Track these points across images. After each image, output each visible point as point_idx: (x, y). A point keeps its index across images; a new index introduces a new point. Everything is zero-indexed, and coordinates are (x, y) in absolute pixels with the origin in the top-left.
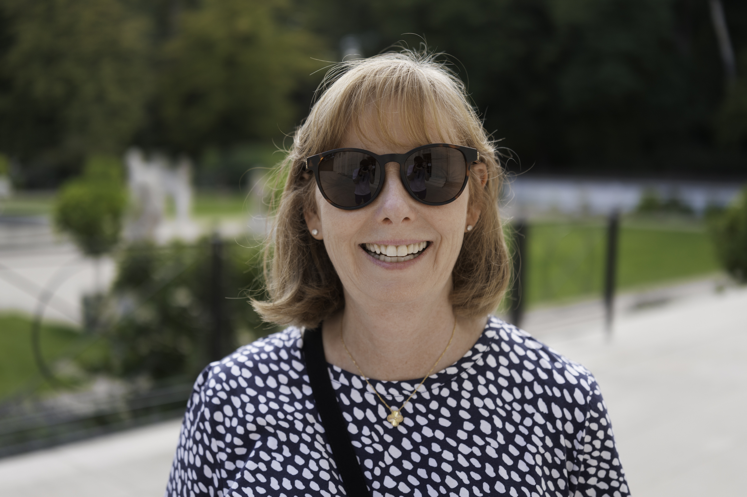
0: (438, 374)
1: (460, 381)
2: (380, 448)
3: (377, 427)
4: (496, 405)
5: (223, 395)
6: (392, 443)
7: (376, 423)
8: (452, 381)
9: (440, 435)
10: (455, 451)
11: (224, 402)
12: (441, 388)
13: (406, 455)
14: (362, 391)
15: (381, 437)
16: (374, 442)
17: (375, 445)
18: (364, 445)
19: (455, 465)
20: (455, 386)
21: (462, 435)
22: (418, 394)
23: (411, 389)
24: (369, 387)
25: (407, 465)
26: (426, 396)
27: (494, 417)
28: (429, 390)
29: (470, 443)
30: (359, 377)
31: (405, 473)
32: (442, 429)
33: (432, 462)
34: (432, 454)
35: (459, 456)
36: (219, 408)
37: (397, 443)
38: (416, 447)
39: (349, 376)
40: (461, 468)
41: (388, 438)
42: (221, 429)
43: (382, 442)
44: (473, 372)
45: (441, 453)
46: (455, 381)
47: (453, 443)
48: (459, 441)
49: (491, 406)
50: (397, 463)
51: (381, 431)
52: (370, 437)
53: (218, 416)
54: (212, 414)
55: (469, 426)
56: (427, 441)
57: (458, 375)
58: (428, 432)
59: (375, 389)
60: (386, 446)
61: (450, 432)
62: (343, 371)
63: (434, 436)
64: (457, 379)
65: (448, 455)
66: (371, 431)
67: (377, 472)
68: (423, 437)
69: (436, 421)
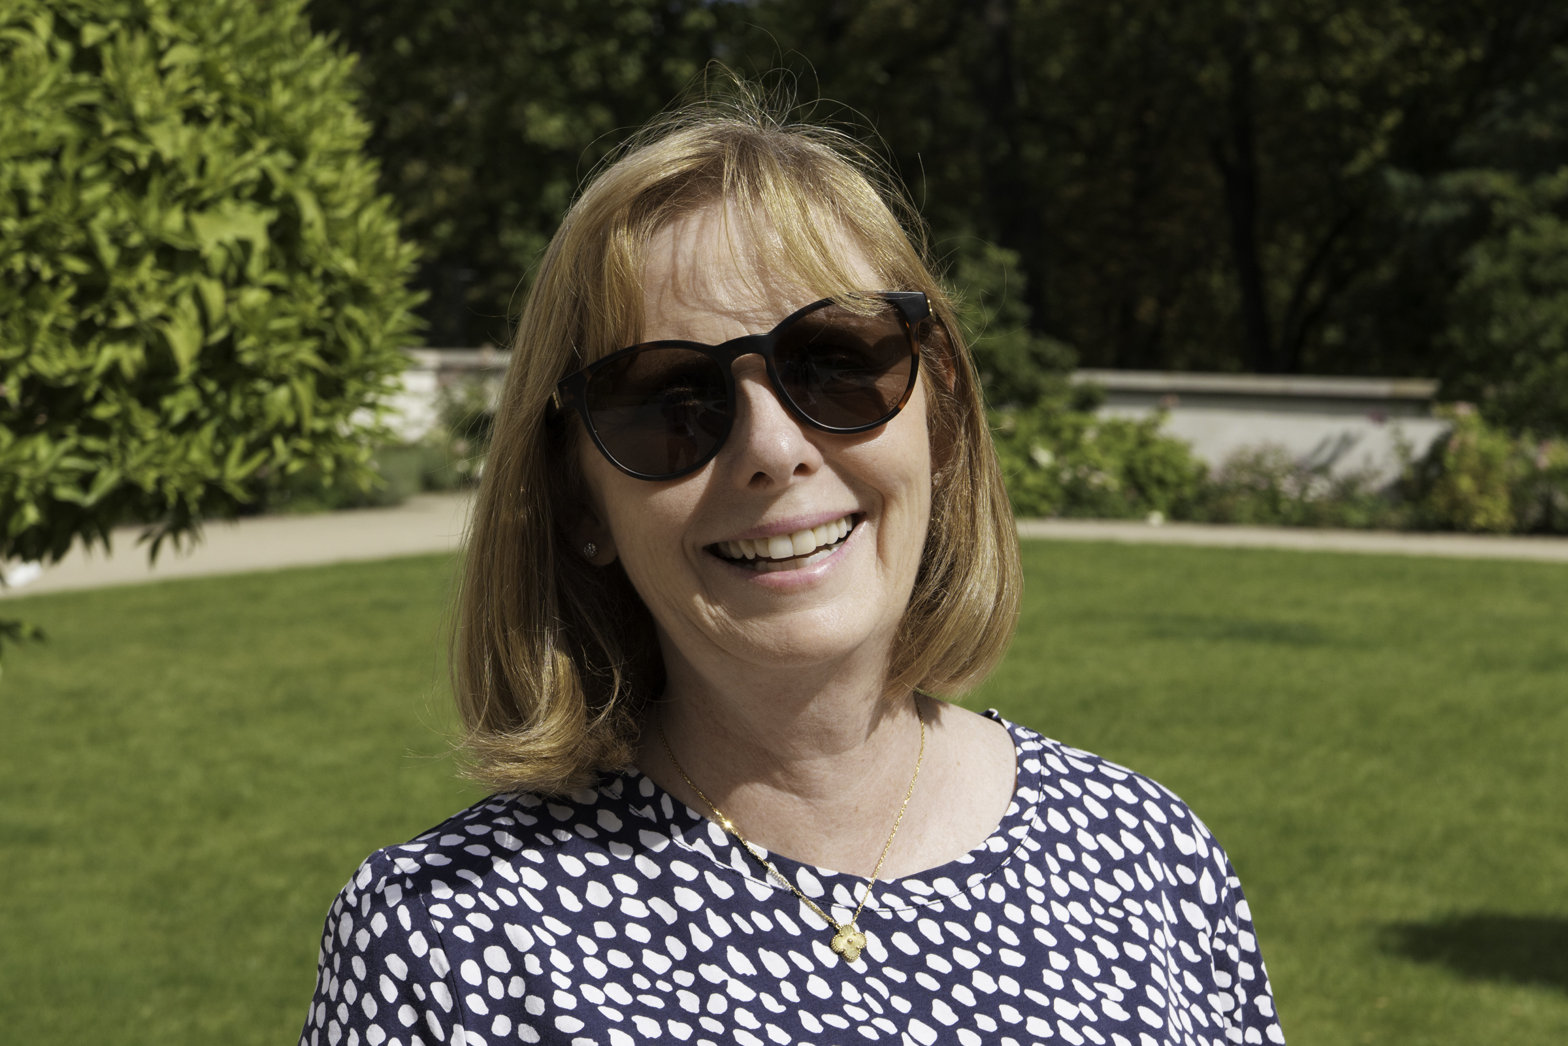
1: (1018, 866)
2: (890, 1027)
3: (872, 982)
4: (1093, 914)
6: (911, 1015)
7: (867, 974)
9: (1010, 986)
12: (987, 884)
13: (948, 1037)
14: (825, 903)
15: (886, 1004)
16: (873, 1014)
17: (876, 1021)
18: (854, 1023)
20: (1011, 877)
22: (945, 900)
23: (929, 891)
24: (840, 891)
26: (963, 903)
27: (1098, 939)
28: (965, 889)
29: (1070, 995)
30: (811, 870)
32: (1012, 972)
38: (966, 1017)
39: (788, 868)
41: (902, 1005)
43: (890, 1013)
44: (1033, 846)
45: (1023, 1023)
48: (1051, 993)
49: (1085, 918)
51: (884, 991)
55: (1059, 961)
56: (989, 1003)
59: (854, 898)
60: (901, 1021)
61: (1029, 976)
62: (771, 857)
63: (999, 991)
64: (1011, 861)
65: (1038, 1027)
66: (861, 991)
68: (978, 994)
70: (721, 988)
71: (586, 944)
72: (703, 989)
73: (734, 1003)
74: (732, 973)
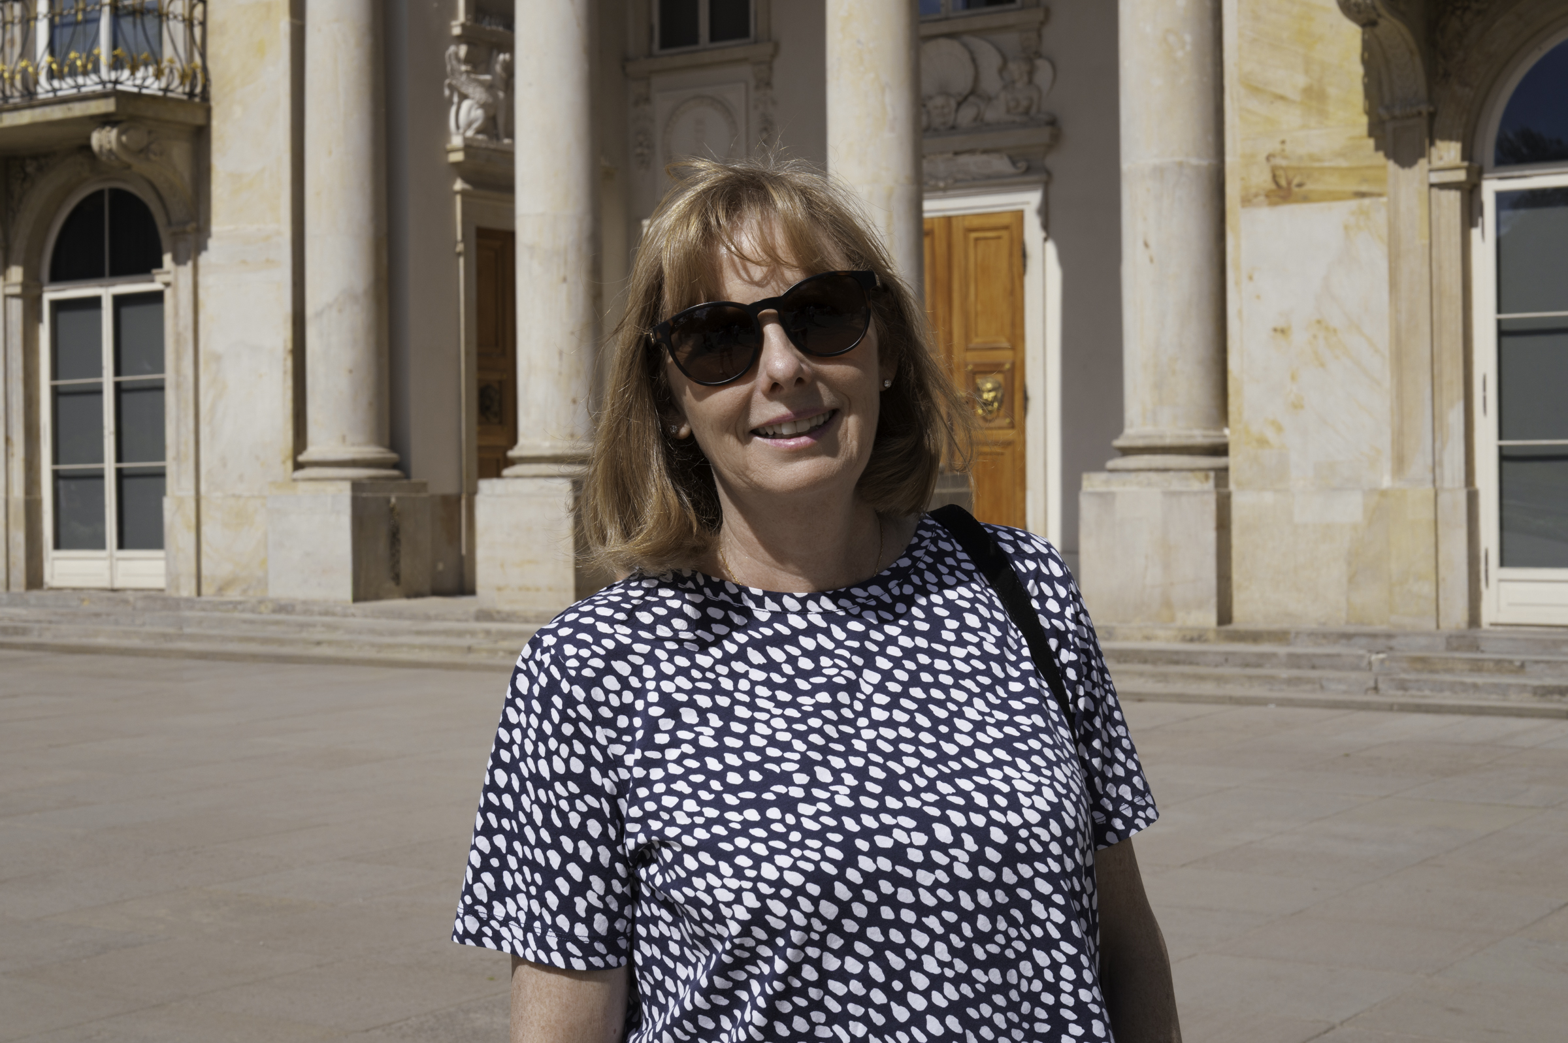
0: (889, 570)
1: (920, 573)
2: (851, 675)
3: (839, 652)
4: (974, 592)
5: (598, 663)
6: (864, 666)
7: (835, 648)
8: (910, 574)
9: (922, 642)
10: (948, 657)
11: (600, 673)
12: (900, 586)
13: (887, 676)
14: (803, 613)
15: (849, 661)
16: (841, 669)
17: (844, 673)
18: (830, 677)
19: (953, 672)
20: (916, 579)
21: (948, 636)
22: (876, 598)
23: (865, 594)
24: (811, 605)
25: (894, 687)
26: (887, 599)
27: (977, 605)
28: (888, 591)
29: (961, 643)
30: (792, 596)
31: (895, 699)
32: (922, 634)
33: (926, 677)
34: (922, 668)
35: (955, 661)
36: (597, 682)
37: (871, 665)
38: (897, 663)
39: (777, 597)
40: (964, 676)
41: (858, 661)
42: (605, 712)
43: (852, 666)
44: (929, 560)
45: (932, 663)
46: (913, 574)
47: (941, 648)
48: (948, 644)
49: (970, 595)
50: (880, 688)
51: (847, 654)
52: (835, 666)
53: (598, 694)
54: (588, 692)
55: (952, 624)
56: (910, 654)
57: (913, 565)
58: (905, 641)
59: (820, 607)
60: (858, 671)
61: (933, 635)
62: (766, 593)
63: (916, 646)
64: (915, 570)
65: (941, 664)
66: (832, 659)
67: (858, 706)
68: (902, 648)
69: (911, 625)
70: (745, 675)
71: (661, 654)
72: (734, 676)
73: (754, 684)
74: (751, 665)
